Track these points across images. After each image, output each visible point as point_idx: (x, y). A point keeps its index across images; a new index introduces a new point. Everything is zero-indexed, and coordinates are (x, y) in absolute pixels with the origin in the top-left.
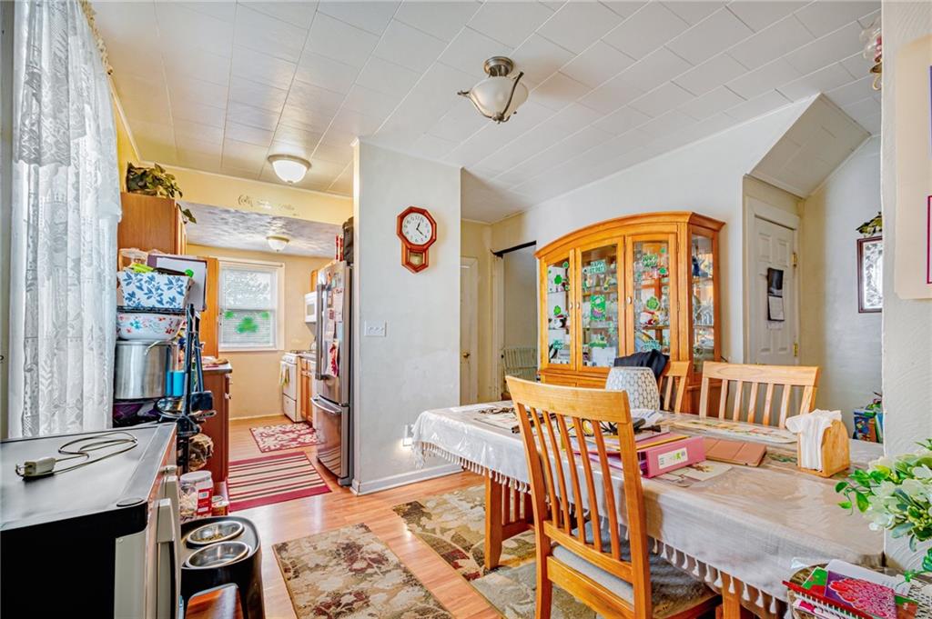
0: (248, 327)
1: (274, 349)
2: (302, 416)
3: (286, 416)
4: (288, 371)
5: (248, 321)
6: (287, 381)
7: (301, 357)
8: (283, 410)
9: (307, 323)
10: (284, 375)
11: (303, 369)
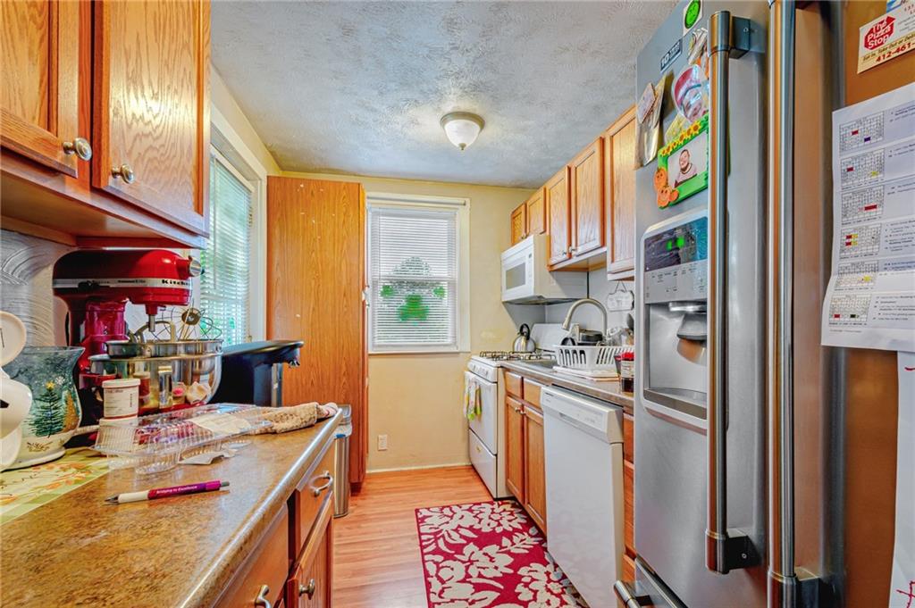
0: (414, 311)
1: (454, 349)
2: (508, 488)
3: (473, 467)
4: (479, 392)
5: (414, 301)
6: (478, 410)
7: (506, 370)
8: (469, 457)
9: (506, 303)
10: (473, 399)
11: (509, 394)
